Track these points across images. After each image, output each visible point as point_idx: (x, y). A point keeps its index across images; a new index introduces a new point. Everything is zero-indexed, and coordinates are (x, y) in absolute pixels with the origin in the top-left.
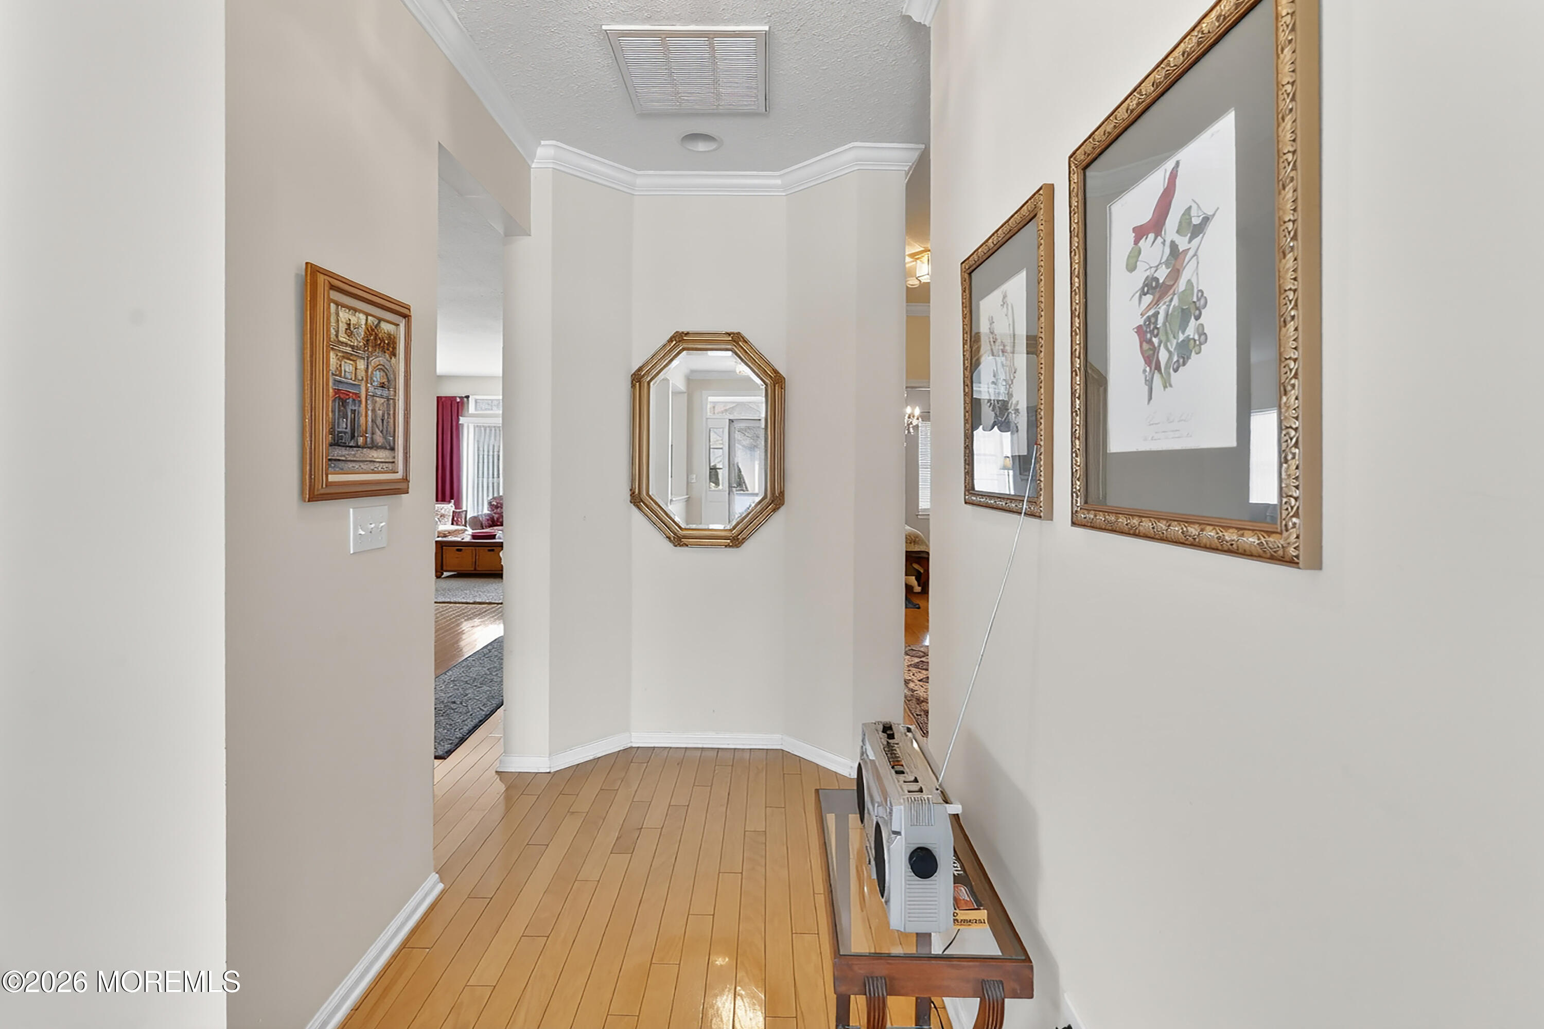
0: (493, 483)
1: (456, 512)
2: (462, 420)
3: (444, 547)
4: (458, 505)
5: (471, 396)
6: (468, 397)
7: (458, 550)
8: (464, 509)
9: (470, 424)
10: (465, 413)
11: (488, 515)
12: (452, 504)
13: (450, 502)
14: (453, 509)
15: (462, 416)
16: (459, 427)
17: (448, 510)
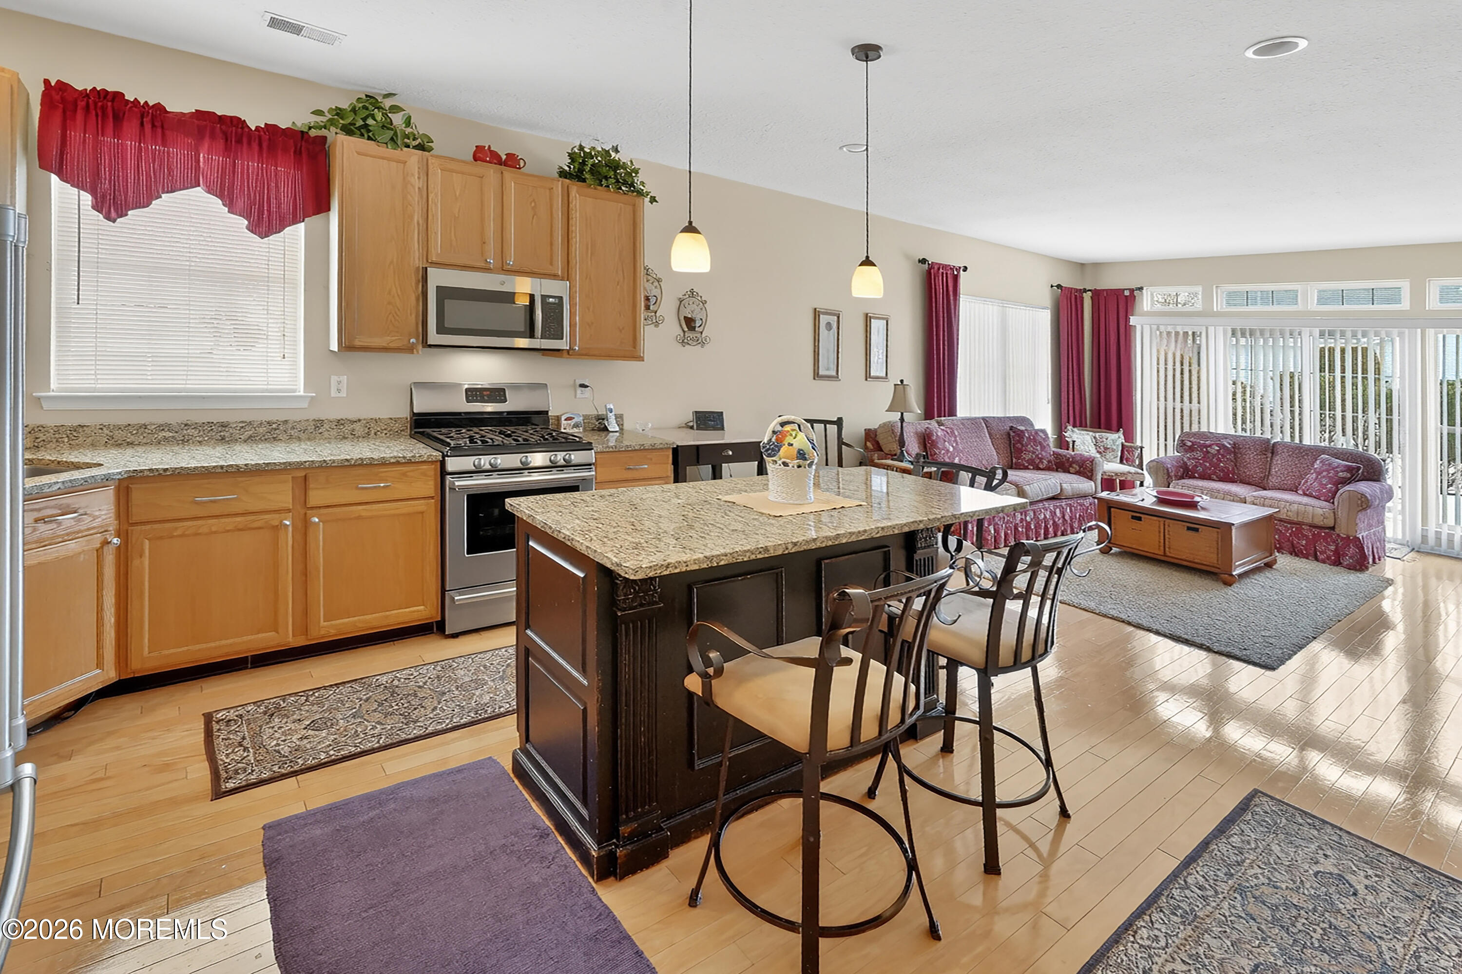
0: (1182, 410)
1: (1127, 446)
2: (1133, 320)
3: (1112, 509)
4: (1129, 436)
5: (1145, 288)
6: (1141, 289)
7: (1133, 517)
8: (1139, 443)
9: (1144, 326)
10: (1137, 308)
11: (1177, 459)
12: (1121, 434)
13: (1118, 431)
14: (1122, 439)
15: (1132, 315)
16: (1129, 330)
17: (1114, 441)
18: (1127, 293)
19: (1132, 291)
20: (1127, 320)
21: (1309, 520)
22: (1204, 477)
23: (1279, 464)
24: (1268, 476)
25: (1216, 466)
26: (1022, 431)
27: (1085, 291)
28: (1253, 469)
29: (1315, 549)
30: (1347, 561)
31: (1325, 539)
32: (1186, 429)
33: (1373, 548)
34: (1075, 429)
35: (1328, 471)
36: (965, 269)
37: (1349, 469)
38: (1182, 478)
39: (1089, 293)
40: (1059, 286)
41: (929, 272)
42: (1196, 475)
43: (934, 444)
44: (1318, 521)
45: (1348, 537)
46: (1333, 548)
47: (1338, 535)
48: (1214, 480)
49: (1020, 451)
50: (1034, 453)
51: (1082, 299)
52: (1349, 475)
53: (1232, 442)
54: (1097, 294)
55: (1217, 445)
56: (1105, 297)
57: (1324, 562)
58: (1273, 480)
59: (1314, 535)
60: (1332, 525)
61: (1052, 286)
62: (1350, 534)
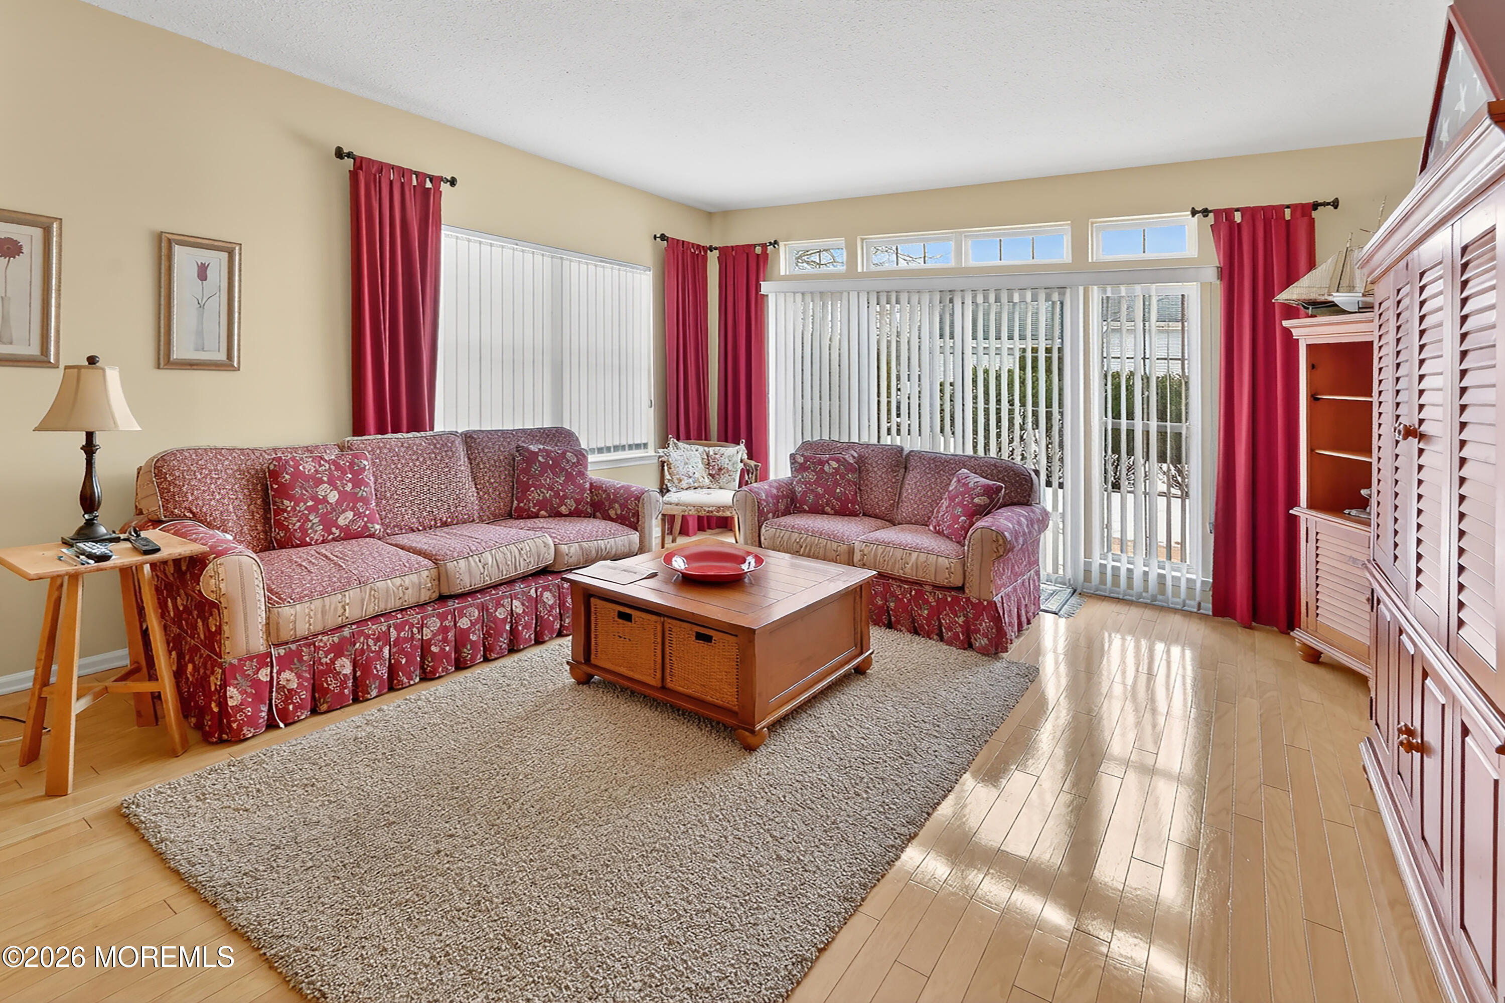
1: (748, 465)
2: (766, 287)
3: (592, 600)
5: (780, 242)
6: (775, 243)
7: (620, 615)
9: (779, 295)
10: (771, 270)
12: (742, 447)
13: (738, 442)
14: (743, 455)
15: (764, 281)
16: (761, 300)
17: (730, 458)
18: (758, 250)
19: (764, 246)
20: (758, 287)
21: (930, 578)
22: (817, 510)
23: (911, 486)
24: (898, 504)
25: (832, 493)
26: (535, 454)
27: (711, 249)
28: (878, 495)
29: (940, 621)
30: (981, 641)
31: (951, 605)
32: (808, 438)
33: (1019, 609)
34: (680, 444)
35: (963, 494)
36: (453, 182)
37: (990, 492)
38: (787, 513)
39: (716, 253)
40: (663, 237)
41: (354, 175)
42: (805, 507)
43: (284, 491)
44: (942, 580)
45: (981, 603)
46: (961, 620)
47: (968, 599)
48: (827, 514)
49: (525, 488)
50: (551, 488)
51: (705, 259)
52: (987, 501)
53: (856, 455)
54: (726, 253)
55: (837, 461)
56: (734, 257)
57: (949, 643)
58: (906, 510)
59: (938, 601)
60: (960, 585)
61: (655, 237)
62: (983, 597)
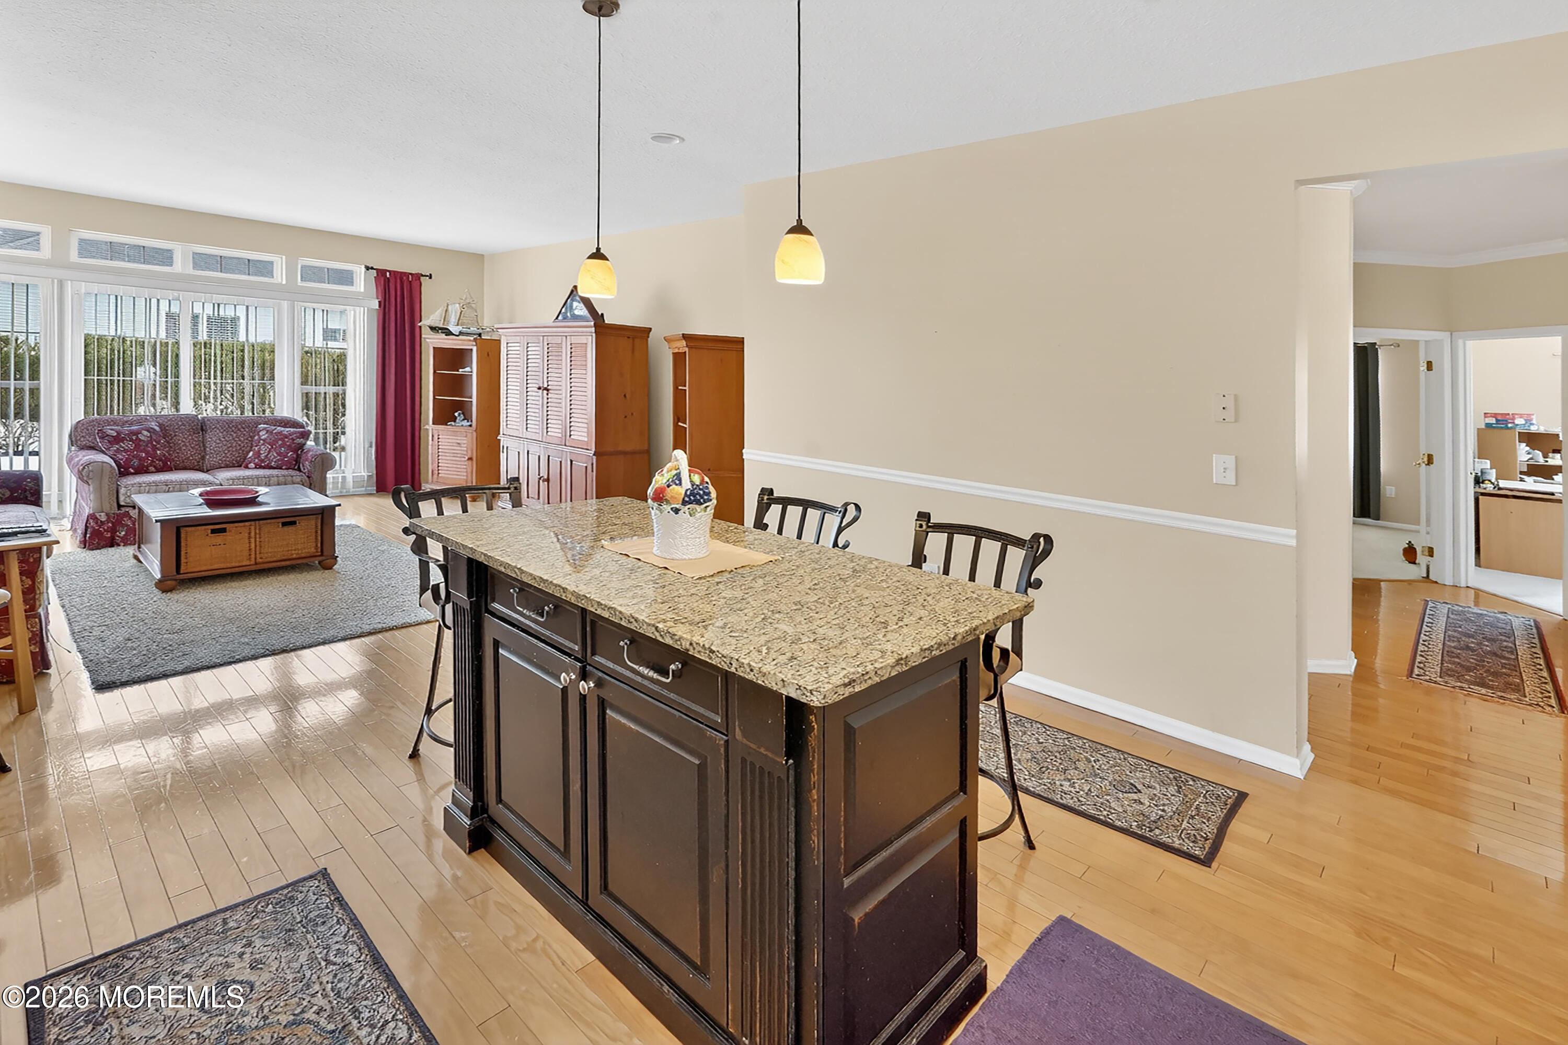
3: (182, 530)
7: (214, 531)
22: (141, 471)
23: (213, 440)
24: (205, 456)
28: (188, 452)
55: (147, 430)
